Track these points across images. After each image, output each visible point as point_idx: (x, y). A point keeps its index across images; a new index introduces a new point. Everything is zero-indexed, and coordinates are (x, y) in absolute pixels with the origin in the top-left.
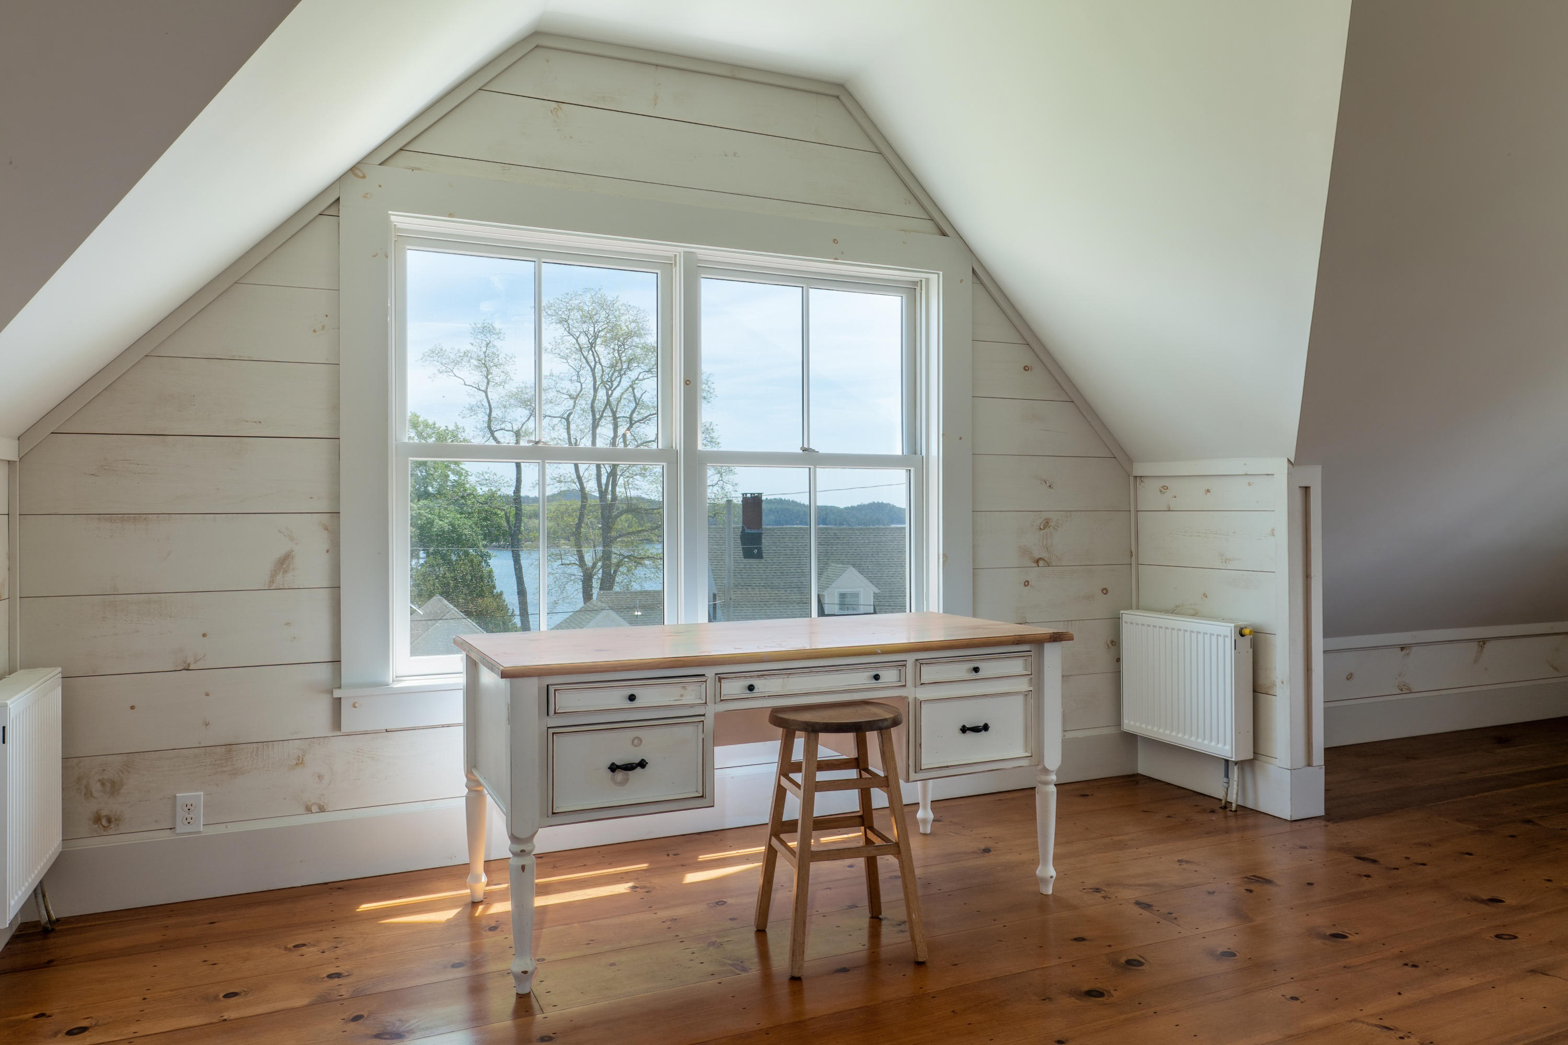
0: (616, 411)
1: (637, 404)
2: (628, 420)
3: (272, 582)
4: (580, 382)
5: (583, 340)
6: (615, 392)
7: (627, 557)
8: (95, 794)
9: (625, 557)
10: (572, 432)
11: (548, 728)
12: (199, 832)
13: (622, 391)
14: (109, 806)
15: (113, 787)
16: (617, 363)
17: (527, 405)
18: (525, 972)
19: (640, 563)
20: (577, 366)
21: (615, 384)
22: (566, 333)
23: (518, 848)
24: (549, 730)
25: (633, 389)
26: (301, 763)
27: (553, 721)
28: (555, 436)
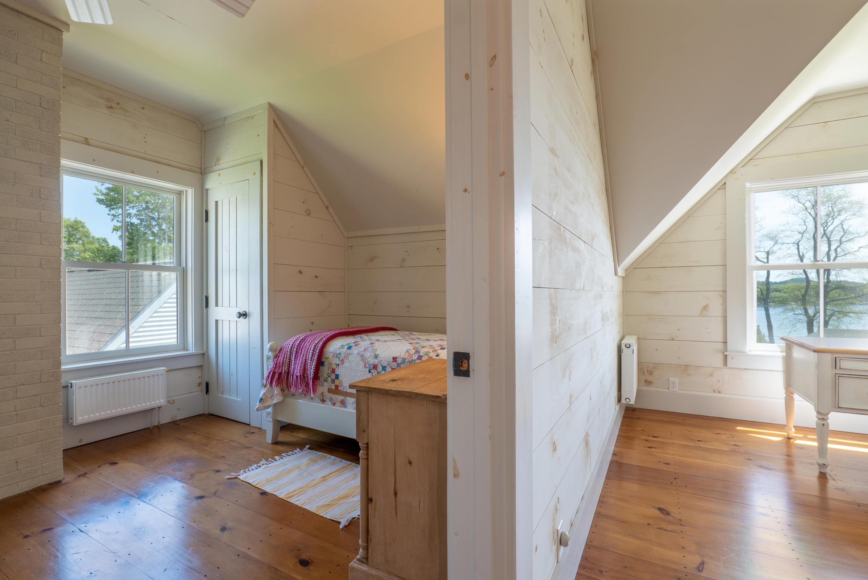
0: (830, 237)
1: (845, 233)
2: (839, 241)
3: (701, 314)
4: (806, 225)
5: (808, 205)
6: (829, 228)
7: (838, 312)
8: (646, 374)
9: (836, 312)
10: (800, 250)
11: (836, 374)
12: (677, 391)
13: (834, 227)
14: (649, 378)
15: (651, 373)
16: (830, 213)
17: (773, 239)
18: (824, 464)
19: (847, 315)
20: (804, 217)
21: (829, 224)
22: (797, 202)
23: (821, 417)
24: (836, 375)
25: (842, 225)
26: (712, 375)
27: (838, 372)
28: (790, 253)
